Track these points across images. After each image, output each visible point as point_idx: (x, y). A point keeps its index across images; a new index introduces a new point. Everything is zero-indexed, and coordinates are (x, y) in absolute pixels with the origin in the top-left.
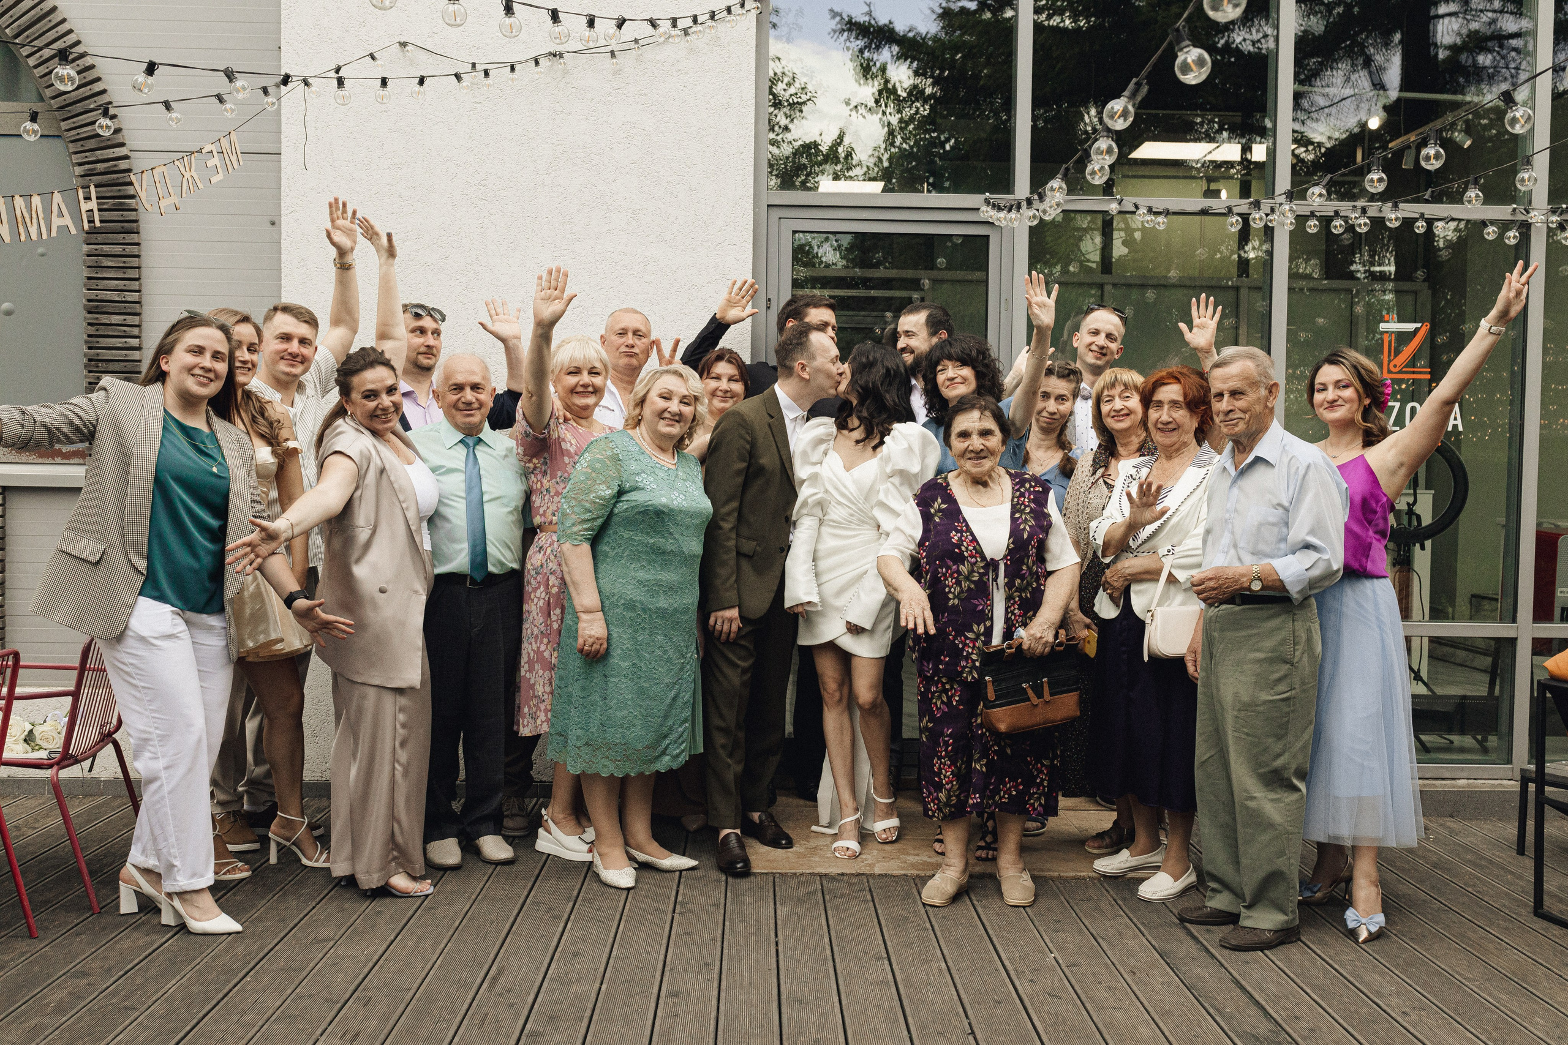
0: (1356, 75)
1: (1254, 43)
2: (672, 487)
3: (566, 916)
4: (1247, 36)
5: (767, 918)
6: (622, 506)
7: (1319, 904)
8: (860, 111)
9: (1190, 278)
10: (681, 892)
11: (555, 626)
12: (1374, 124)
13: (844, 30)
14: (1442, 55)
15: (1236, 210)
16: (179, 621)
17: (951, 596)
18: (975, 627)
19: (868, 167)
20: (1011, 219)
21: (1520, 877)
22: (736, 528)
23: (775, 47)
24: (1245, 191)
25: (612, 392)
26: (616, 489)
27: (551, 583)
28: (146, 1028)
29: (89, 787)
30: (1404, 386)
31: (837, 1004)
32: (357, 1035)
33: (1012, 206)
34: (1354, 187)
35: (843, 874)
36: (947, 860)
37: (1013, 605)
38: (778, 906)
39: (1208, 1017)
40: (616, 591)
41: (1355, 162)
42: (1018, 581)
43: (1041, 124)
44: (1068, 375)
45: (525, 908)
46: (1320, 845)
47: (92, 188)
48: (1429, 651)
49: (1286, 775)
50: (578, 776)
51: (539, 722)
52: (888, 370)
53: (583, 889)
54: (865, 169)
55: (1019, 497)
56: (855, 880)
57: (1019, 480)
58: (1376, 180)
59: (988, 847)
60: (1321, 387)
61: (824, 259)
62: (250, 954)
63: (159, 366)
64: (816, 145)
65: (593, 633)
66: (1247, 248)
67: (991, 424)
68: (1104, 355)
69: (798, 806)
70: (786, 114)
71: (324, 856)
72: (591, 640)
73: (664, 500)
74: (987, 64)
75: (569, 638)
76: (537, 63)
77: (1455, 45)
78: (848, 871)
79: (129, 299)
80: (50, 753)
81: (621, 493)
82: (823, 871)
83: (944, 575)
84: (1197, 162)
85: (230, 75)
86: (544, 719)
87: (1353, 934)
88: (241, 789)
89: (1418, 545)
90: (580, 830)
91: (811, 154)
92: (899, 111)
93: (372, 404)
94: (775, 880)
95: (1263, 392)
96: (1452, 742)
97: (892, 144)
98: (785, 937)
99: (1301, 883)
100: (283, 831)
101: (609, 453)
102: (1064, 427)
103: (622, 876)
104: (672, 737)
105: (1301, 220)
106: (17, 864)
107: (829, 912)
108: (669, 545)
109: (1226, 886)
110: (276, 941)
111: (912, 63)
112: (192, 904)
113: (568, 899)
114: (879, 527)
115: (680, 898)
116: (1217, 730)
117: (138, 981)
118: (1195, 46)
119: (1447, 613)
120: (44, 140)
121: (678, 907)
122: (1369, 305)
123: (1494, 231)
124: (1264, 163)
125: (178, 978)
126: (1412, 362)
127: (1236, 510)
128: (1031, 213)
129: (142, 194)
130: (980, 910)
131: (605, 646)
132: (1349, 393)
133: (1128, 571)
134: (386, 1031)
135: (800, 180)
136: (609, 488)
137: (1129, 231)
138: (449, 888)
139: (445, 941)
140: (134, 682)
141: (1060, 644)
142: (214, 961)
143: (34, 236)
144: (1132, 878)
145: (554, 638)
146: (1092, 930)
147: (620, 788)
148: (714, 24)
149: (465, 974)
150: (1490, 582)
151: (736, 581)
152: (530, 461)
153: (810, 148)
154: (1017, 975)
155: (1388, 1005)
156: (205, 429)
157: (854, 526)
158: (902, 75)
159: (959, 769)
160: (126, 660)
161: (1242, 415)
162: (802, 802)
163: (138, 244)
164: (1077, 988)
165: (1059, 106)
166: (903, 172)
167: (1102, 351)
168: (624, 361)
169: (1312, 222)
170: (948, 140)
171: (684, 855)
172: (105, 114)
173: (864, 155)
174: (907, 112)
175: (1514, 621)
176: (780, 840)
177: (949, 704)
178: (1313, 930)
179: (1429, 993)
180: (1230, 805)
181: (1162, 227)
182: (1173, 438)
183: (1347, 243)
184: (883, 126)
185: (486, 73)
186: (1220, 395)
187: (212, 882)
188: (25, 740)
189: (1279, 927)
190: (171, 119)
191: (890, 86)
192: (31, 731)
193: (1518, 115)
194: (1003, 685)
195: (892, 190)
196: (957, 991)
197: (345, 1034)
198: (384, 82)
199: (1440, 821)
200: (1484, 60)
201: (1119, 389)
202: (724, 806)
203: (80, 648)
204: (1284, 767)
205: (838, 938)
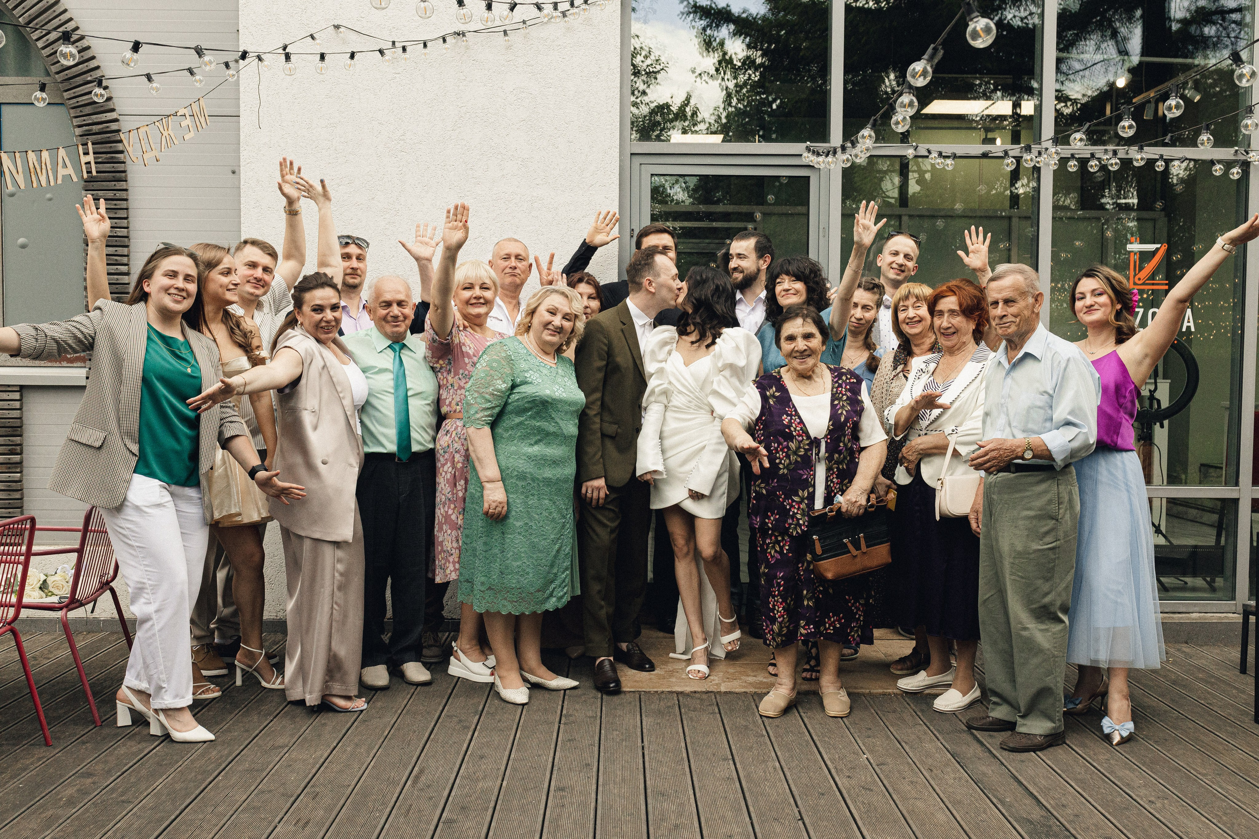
0: (1105, 44)
1: (1022, 19)
2: (554, 382)
3: (473, 727)
4: (1017, 14)
5: (635, 727)
6: (514, 397)
7: (1080, 714)
8: (704, 78)
9: (971, 210)
10: (565, 706)
11: (460, 494)
12: (1121, 83)
13: (690, 13)
14: (1175, 27)
15: (1011, 153)
16: (166, 493)
17: (781, 466)
18: (800, 493)
19: (710, 123)
20: (828, 162)
21: (1243, 692)
22: (600, 414)
23: (636, 27)
24: (1016, 139)
25: (500, 306)
26: (510, 384)
27: (456, 460)
28: (139, 817)
29: (92, 625)
30: (1145, 296)
31: (692, 796)
32: (307, 823)
33: (829, 152)
34: (1104, 135)
35: (695, 692)
36: (779, 680)
37: (832, 474)
38: (643, 717)
39: (992, 805)
40: (510, 465)
41: (1104, 114)
42: (836, 456)
43: (850, 87)
44: (873, 288)
45: (440, 720)
46: (1081, 668)
47: (90, 144)
48: (1167, 510)
49: (1052, 609)
50: (481, 615)
51: (448, 572)
52: (717, 287)
53: (487, 705)
54: (707, 125)
55: (837, 388)
56: (705, 696)
57: (838, 373)
58: (1127, 127)
59: (812, 670)
60: (1081, 296)
61: (675, 198)
62: (221, 757)
63: (142, 288)
64: (667, 106)
65: (496, 498)
66: (1017, 186)
67: (813, 329)
68: (903, 271)
69: (657, 637)
70: (644, 81)
71: (280, 680)
72: (494, 505)
73: (548, 392)
74: (806, 38)
75: (472, 503)
76: (444, 41)
77: (1185, 19)
78: (699, 690)
79: (119, 234)
80: (60, 598)
81: (514, 386)
82: (679, 689)
83: (776, 449)
84: (977, 116)
85: (199, 52)
86: (452, 569)
87: (1108, 738)
88: (212, 626)
89: (1158, 424)
90: (483, 658)
91: (664, 113)
92: (735, 78)
93: (319, 317)
94: (641, 697)
95: (1031, 300)
96: (1186, 583)
97: (730, 104)
98: (650, 742)
99: (1065, 697)
100: (246, 661)
101: (503, 355)
102: (869, 331)
103: (518, 694)
104: (557, 582)
105: (1063, 161)
106: (35, 687)
107: (685, 722)
108: (551, 428)
109: (1005, 700)
110: (242, 747)
111: (745, 38)
112: (174, 719)
113: (476, 712)
114: (713, 412)
115: (564, 712)
116: (996, 573)
117: (133, 780)
118: (983, 17)
119: (1181, 480)
120: (49, 106)
121: (563, 719)
122: (1116, 230)
123: (1220, 169)
124: (1031, 116)
125: (164, 777)
126: (1153, 276)
127: (1009, 396)
128: (845, 157)
129: (130, 149)
130: (806, 720)
131: (506, 508)
132: (1104, 299)
133: (921, 447)
134: (331, 819)
135: (655, 134)
136: (504, 382)
137: (922, 173)
138: (379, 704)
139: (377, 747)
140: (130, 542)
141: (872, 506)
142: (192, 764)
143: (44, 183)
144: (929, 694)
145: (460, 505)
146: (897, 736)
147: (515, 624)
148: (586, 7)
149: (392, 774)
150: (1217, 453)
151: (602, 456)
152: (437, 362)
153: (663, 109)
154: (837, 772)
155: (1137, 795)
156: (180, 338)
157: (692, 411)
158: (737, 48)
159: (789, 605)
160: (123, 525)
161: (1013, 319)
162: (661, 634)
163: (126, 190)
164: (885, 782)
165: (865, 72)
166: (738, 126)
167: (901, 268)
168: (508, 280)
169: (1072, 163)
170: (774, 100)
171: (567, 677)
172: (100, 84)
173: (706, 114)
174: (742, 78)
175: (1237, 484)
176: (644, 664)
177: (781, 552)
178: (1075, 735)
179: (1171, 786)
180: (1008, 635)
181: (950, 168)
182: (954, 339)
183: (1100, 179)
184: (722, 90)
185: (404, 49)
186: (996, 303)
187: (191, 702)
188: (40, 588)
189: (1048, 732)
190: (152, 88)
191: (727, 57)
192: (45, 581)
193: (1245, 71)
194: (828, 542)
195: (730, 141)
196: (789, 785)
197: (298, 821)
198: (322, 57)
199: (1178, 646)
200: (1209, 31)
201: (912, 300)
202: (598, 639)
203: (83, 515)
204: (1052, 604)
205: (692, 743)
